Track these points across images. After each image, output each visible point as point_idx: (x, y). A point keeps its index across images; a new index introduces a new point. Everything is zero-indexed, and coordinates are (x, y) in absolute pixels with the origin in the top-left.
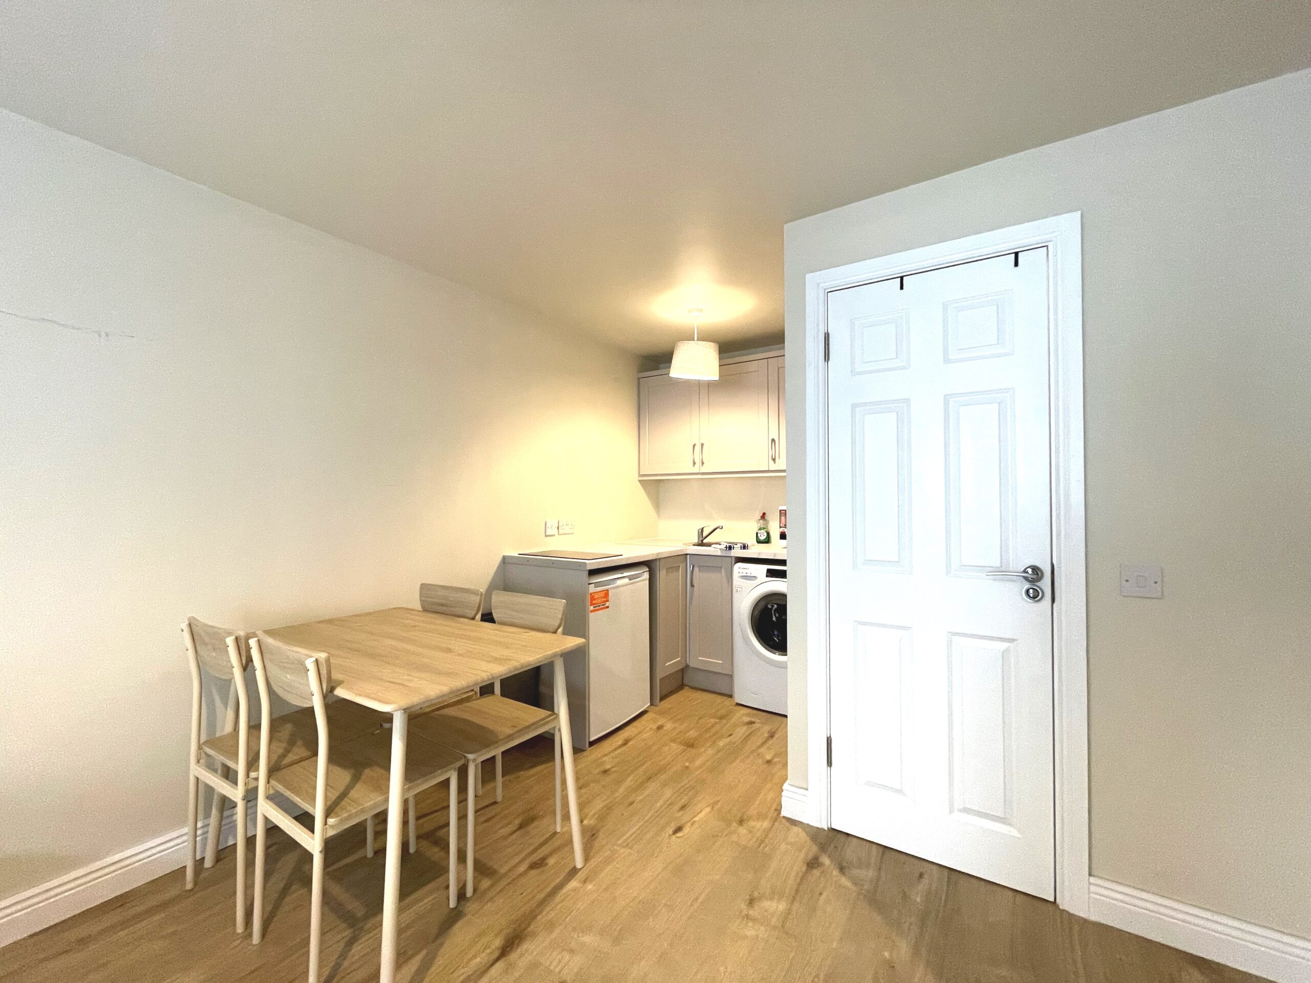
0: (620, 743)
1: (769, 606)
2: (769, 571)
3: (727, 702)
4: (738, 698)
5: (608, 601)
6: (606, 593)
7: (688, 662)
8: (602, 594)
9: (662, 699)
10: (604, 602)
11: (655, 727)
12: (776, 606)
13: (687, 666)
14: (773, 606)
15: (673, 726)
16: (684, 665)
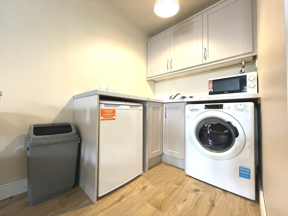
0: (117, 199)
1: (206, 126)
2: (206, 106)
3: (182, 174)
4: (188, 172)
5: (115, 116)
6: (114, 111)
7: (163, 152)
8: (111, 111)
9: (149, 169)
10: (112, 116)
11: (142, 187)
12: (210, 125)
13: (163, 153)
14: (208, 126)
15: (152, 188)
16: (162, 153)
